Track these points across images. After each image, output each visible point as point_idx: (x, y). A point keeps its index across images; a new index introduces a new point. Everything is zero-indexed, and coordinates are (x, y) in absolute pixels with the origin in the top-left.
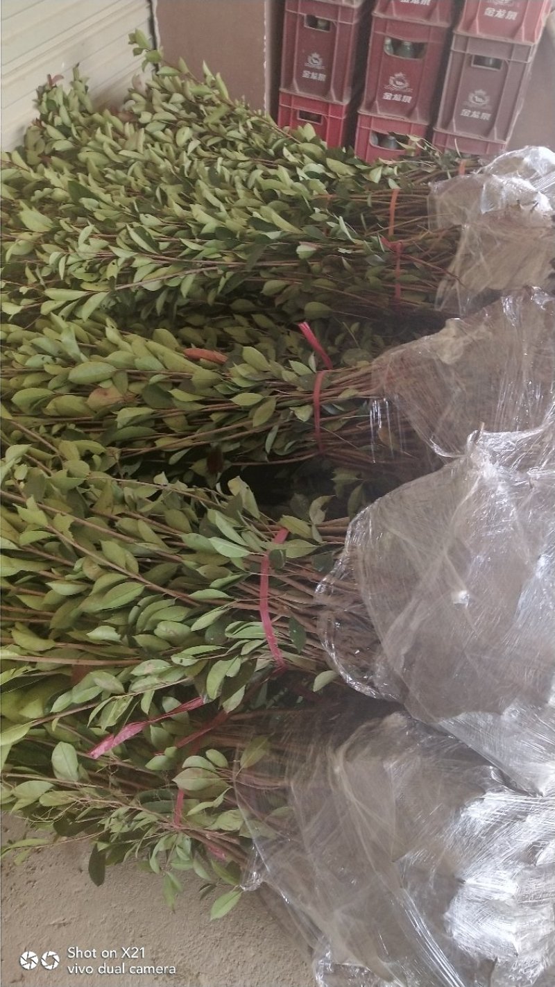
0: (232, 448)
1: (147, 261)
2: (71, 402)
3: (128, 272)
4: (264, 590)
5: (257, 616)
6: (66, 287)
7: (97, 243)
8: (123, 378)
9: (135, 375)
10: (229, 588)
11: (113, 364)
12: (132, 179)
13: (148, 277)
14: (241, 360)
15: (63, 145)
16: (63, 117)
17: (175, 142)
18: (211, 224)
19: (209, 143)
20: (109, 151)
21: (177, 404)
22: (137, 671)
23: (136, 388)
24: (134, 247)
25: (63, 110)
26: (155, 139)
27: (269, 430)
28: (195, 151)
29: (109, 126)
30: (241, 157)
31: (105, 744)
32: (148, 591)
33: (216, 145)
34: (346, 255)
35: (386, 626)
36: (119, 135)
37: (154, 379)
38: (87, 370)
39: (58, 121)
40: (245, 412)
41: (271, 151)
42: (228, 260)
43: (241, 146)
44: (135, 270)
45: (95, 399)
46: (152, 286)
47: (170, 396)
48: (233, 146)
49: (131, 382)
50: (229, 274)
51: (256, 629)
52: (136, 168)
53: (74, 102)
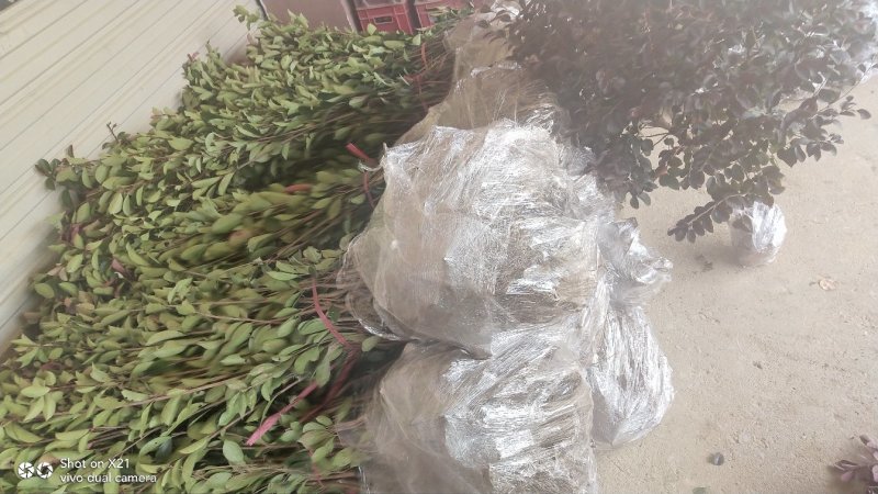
0: (325, 240)
1: (255, 144)
2: (219, 247)
3: (245, 155)
4: (316, 298)
5: (316, 315)
6: (204, 177)
7: (220, 144)
8: (248, 220)
9: (256, 215)
10: (299, 306)
11: (239, 213)
12: (255, 101)
13: (258, 154)
14: (315, 182)
15: (206, 95)
16: (206, 78)
17: (281, 68)
19: (306, 61)
20: (236, 88)
21: (284, 224)
22: (253, 373)
23: (259, 224)
24: (246, 138)
25: (204, 74)
26: (268, 70)
27: (343, 220)
28: (296, 69)
29: (236, 73)
30: (327, 61)
31: (255, 435)
32: (254, 328)
33: (311, 60)
34: (383, 96)
36: (243, 76)
37: (266, 213)
38: (223, 223)
39: (202, 82)
40: (324, 213)
41: (347, 51)
43: (326, 54)
44: (249, 152)
46: (263, 159)
47: (277, 221)
48: (322, 56)
49: (256, 221)
50: (312, 135)
51: (317, 324)
52: (256, 93)
53: (212, 66)
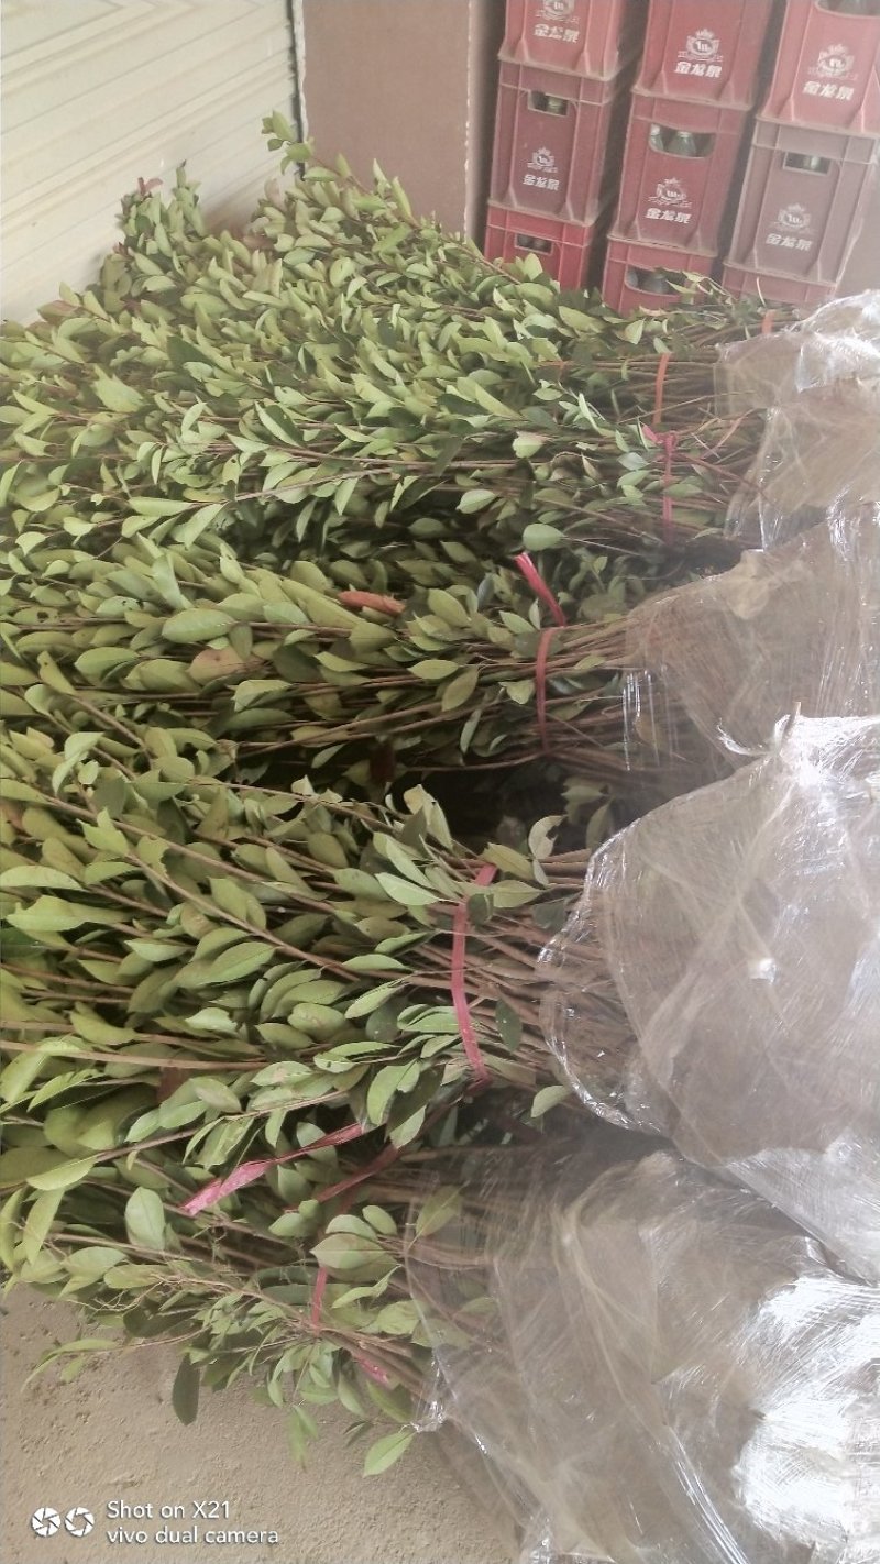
0: (409, 743)
1: (284, 457)
2: (165, 670)
3: (256, 475)
4: (459, 958)
5: (447, 996)
6: (161, 495)
7: (210, 431)
8: (245, 634)
9: (263, 631)
10: (405, 954)
11: (229, 612)
12: (262, 335)
13: (284, 483)
14: (425, 610)
15: (159, 282)
16: (160, 242)
17: (328, 280)
18: (382, 404)
19: (380, 283)
20: (227, 292)
21: (325, 675)
22: (261, 1079)
23: (265, 650)
24: (265, 437)
25: (160, 231)
26: (298, 275)
27: (467, 717)
28: (358, 294)
29: (229, 255)
30: (429, 303)
31: (208, 1193)
32: (280, 957)
33: (390, 285)
34: (588, 453)
35: (646, 1014)
36: (242, 268)
37: (292, 638)
38: (190, 622)
39: (152, 247)
40: (431, 689)
41: (475, 296)
42: (408, 458)
43: (428, 287)
44: (265, 471)
45: (202, 667)
46: (291, 496)
47: (316, 664)
48: (417, 286)
49: (256, 640)
50: (409, 480)
51: (444, 1018)
52: (268, 318)
53: (177, 219)
